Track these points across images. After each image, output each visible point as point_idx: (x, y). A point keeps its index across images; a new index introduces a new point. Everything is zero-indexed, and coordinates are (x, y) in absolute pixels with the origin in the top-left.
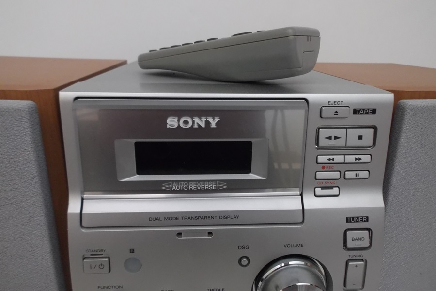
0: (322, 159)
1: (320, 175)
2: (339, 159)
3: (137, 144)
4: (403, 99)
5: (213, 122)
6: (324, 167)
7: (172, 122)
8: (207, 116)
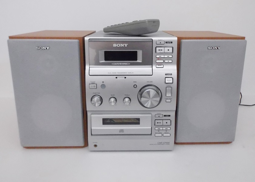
0: (158, 56)
1: (157, 61)
4: (182, 39)
6: (158, 59)
7: (115, 45)
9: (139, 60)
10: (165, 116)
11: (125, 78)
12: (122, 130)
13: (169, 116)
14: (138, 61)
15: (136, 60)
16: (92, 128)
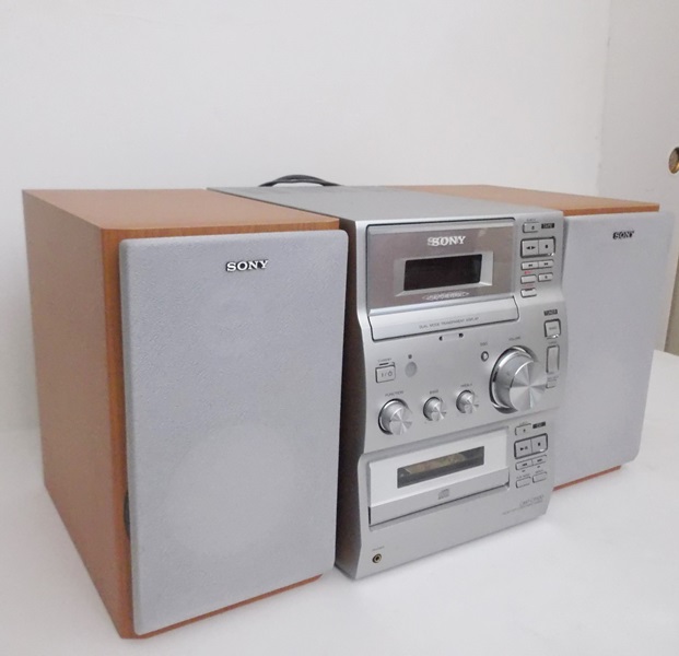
2: (535, 265)
3: (408, 262)
5: (461, 239)
8: (457, 235)
9: (485, 281)
10: (535, 426)
11: (461, 335)
12: (445, 491)
13: (543, 424)
14: (482, 283)
15: (478, 281)
16: (372, 506)
